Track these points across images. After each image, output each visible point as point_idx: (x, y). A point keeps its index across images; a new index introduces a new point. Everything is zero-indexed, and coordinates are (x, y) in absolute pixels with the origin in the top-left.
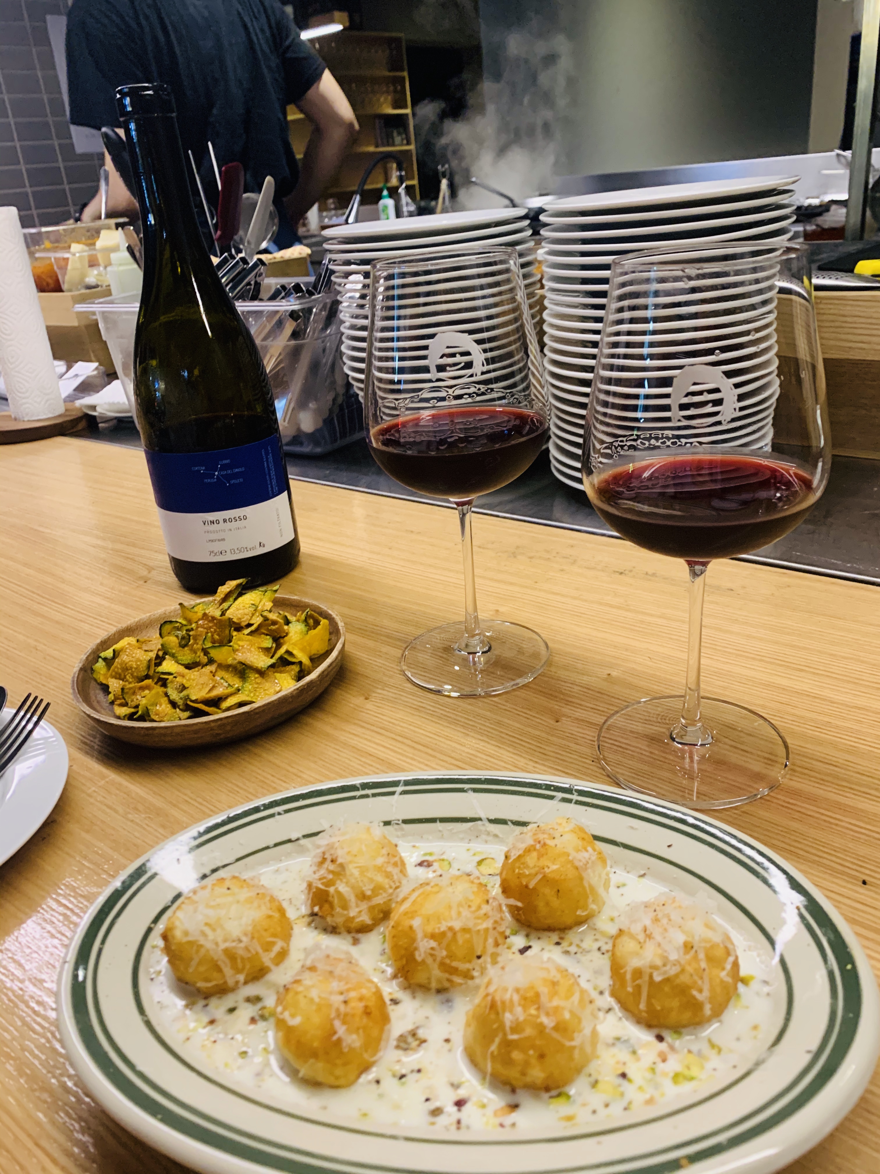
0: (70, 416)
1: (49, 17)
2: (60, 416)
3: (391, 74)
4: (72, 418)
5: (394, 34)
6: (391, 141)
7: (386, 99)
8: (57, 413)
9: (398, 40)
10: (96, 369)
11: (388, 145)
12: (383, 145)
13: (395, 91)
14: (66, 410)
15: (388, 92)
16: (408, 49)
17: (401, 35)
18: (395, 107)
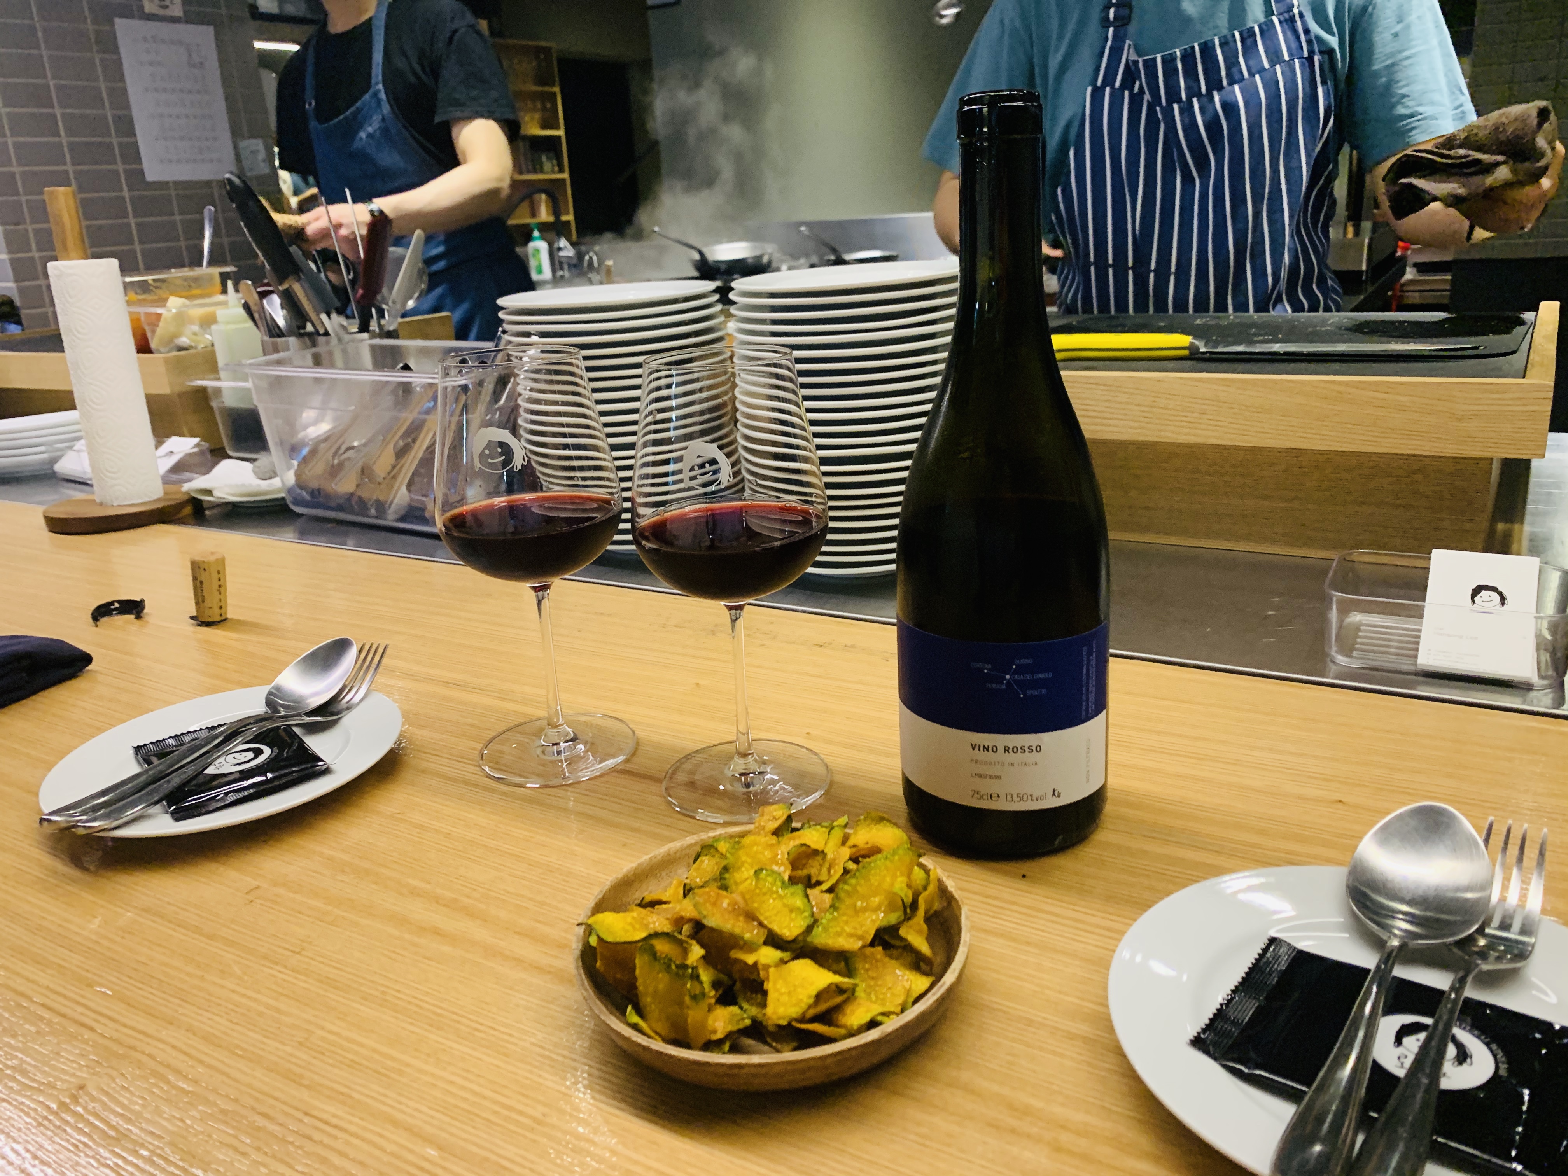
0: (171, 499)
1: (118, 21)
2: (159, 500)
3: (541, 89)
4: (173, 503)
5: (543, 44)
6: (538, 167)
7: (532, 119)
8: (155, 497)
9: (547, 51)
10: (197, 445)
11: (535, 171)
12: (529, 172)
13: (544, 109)
14: (166, 493)
15: (534, 110)
16: (560, 61)
17: (553, 45)
18: (544, 127)
